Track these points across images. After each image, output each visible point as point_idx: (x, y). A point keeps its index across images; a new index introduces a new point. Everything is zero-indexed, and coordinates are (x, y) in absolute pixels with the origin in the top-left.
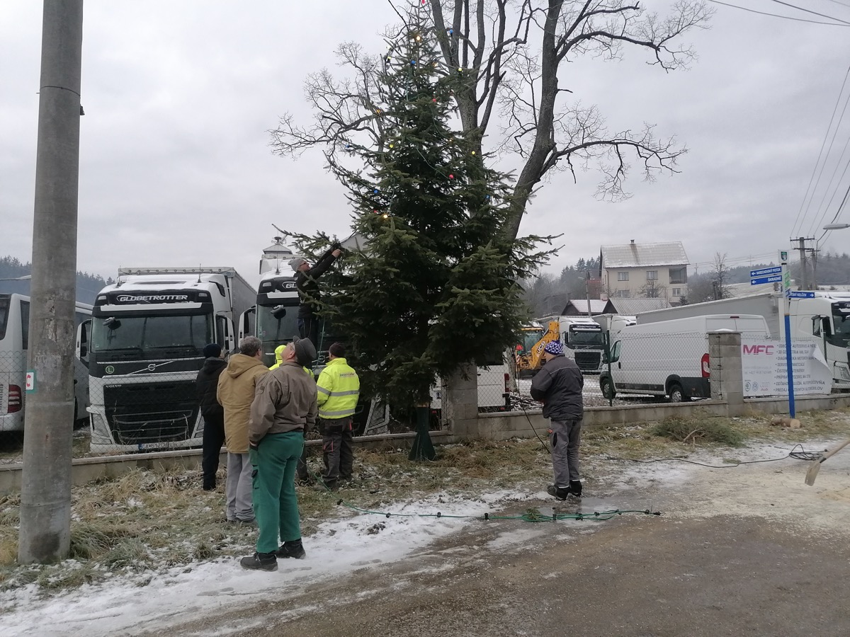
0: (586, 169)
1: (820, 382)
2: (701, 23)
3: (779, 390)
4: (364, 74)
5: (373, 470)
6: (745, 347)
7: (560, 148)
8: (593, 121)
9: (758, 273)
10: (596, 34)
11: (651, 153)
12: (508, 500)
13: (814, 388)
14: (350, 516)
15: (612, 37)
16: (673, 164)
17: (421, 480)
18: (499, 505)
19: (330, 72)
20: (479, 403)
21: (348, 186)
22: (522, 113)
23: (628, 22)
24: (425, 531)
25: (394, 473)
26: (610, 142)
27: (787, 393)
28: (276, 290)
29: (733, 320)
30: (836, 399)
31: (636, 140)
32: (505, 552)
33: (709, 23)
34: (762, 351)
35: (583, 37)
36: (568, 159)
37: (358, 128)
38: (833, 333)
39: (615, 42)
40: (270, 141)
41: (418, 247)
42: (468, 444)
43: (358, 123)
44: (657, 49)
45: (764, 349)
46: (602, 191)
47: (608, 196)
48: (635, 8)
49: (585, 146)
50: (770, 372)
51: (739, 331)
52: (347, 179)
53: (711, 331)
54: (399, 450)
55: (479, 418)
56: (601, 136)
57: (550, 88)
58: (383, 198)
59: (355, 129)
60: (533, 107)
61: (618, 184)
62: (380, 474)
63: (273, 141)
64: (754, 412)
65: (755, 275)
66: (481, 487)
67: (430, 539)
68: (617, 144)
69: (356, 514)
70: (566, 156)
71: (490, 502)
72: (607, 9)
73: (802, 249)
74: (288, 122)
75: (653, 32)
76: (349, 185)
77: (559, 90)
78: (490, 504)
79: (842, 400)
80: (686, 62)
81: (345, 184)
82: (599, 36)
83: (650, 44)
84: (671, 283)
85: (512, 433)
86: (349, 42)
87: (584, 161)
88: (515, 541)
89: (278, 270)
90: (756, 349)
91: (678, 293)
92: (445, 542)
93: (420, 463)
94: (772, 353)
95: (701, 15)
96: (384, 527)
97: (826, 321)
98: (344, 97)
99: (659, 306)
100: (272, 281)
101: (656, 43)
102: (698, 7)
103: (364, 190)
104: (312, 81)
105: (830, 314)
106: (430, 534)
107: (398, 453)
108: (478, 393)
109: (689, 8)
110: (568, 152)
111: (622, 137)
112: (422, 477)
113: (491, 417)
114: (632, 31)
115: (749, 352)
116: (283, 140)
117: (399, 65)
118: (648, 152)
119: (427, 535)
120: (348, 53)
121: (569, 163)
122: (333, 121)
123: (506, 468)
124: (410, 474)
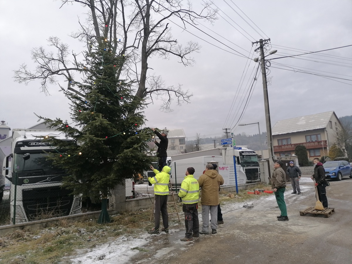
0: (157, 99)
1: (242, 180)
2: (197, 50)
3: (230, 183)
4: (61, 51)
5: (84, 230)
6: (220, 167)
7: (148, 90)
8: (159, 81)
9: (224, 140)
10: (160, 49)
11: (180, 95)
12: (152, 236)
13: (241, 182)
14: (84, 253)
15: (166, 51)
16: (188, 100)
17: (109, 232)
18: (149, 239)
19: (43, 48)
20: (126, 195)
21: (71, 100)
22: (131, 75)
23: (172, 46)
24: (124, 255)
25: (95, 230)
26: (166, 90)
27: (235, 184)
28: (25, 146)
29: (213, 158)
30: (247, 186)
31: (176, 90)
32: (163, 258)
33: (199, 51)
34: (225, 169)
35: (156, 49)
36: (150, 94)
37: (59, 73)
38: (240, 162)
39: (167, 53)
40: (14, 75)
41: (109, 127)
42: (122, 214)
43: (58, 71)
44: (182, 57)
45: (226, 168)
46: (162, 108)
47: (165, 110)
48: (175, 42)
49: (157, 90)
50: (227, 177)
51: (217, 162)
52: (70, 96)
53: (208, 162)
54: (91, 220)
55: (126, 202)
56: (162, 87)
57: (145, 67)
58: (88, 105)
59: (57, 74)
60: (136, 73)
61: (168, 106)
62: (88, 232)
63: (16, 75)
64: (224, 192)
65: (223, 141)
66: (138, 232)
67: (128, 258)
68: (168, 91)
69: (87, 252)
70: (150, 93)
71: (145, 238)
72: (165, 40)
73: (227, 133)
74: (24, 67)
75: (181, 52)
76: (71, 98)
77: (148, 68)
78: (145, 239)
79: (249, 186)
80: (192, 63)
81: (69, 99)
82: (161, 50)
83: (180, 55)
84: (180, 144)
85: (140, 207)
86: (55, 36)
87: (157, 96)
88: (165, 253)
89: (25, 136)
90: (223, 168)
91: (182, 148)
92: (135, 258)
93: (104, 225)
94: (228, 170)
95: (197, 47)
96: (105, 256)
97: (238, 158)
98: (50, 59)
99: (177, 153)
100: (23, 142)
101: (182, 56)
102: (196, 45)
103: (78, 102)
104: (34, 51)
105: (239, 156)
106: (127, 256)
107: (91, 221)
108: (126, 191)
109: (192, 45)
110: (151, 92)
111: (170, 88)
112: (109, 231)
113: (131, 201)
114: (173, 50)
115: (221, 169)
116: (20, 75)
117: (96, 50)
118: (179, 94)
119: (125, 257)
120: (53, 41)
121: (151, 96)
122: (46, 69)
123: (143, 223)
124: (102, 230)
